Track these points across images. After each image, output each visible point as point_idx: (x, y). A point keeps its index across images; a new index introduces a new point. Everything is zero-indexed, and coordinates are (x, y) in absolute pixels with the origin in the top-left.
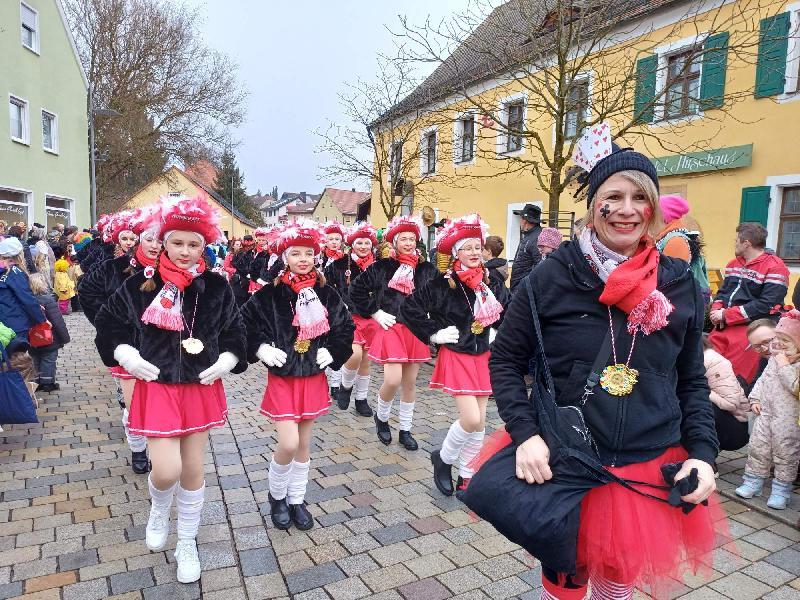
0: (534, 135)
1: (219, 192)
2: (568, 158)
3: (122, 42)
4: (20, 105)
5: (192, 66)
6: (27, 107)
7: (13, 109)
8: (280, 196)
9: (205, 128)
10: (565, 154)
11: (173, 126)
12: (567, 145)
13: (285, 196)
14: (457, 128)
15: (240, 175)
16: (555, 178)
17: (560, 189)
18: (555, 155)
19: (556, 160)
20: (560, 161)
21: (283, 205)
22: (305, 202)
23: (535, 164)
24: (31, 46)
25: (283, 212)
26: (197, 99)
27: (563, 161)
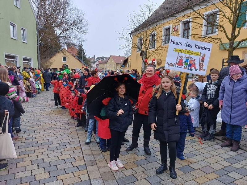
0: (221, 26)
1: (78, 57)
2: (238, 35)
3: (47, 6)
4: (14, 26)
6: (16, 26)
7: (11, 27)
10: (236, 34)
11: (64, 34)
12: (237, 30)
13: (97, 58)
14: (163, 33)
15: (84, 51)
16: (232, 44)
17: (234, 49)
18: (231, 34)
19: (232, 37)
20: (234, 37)
21: (97, 61)
22: (104, 60)
23: (219, 39)
24: (17, 5)
25: (97, 63)
26: (72, 25)
27: (235, 37)
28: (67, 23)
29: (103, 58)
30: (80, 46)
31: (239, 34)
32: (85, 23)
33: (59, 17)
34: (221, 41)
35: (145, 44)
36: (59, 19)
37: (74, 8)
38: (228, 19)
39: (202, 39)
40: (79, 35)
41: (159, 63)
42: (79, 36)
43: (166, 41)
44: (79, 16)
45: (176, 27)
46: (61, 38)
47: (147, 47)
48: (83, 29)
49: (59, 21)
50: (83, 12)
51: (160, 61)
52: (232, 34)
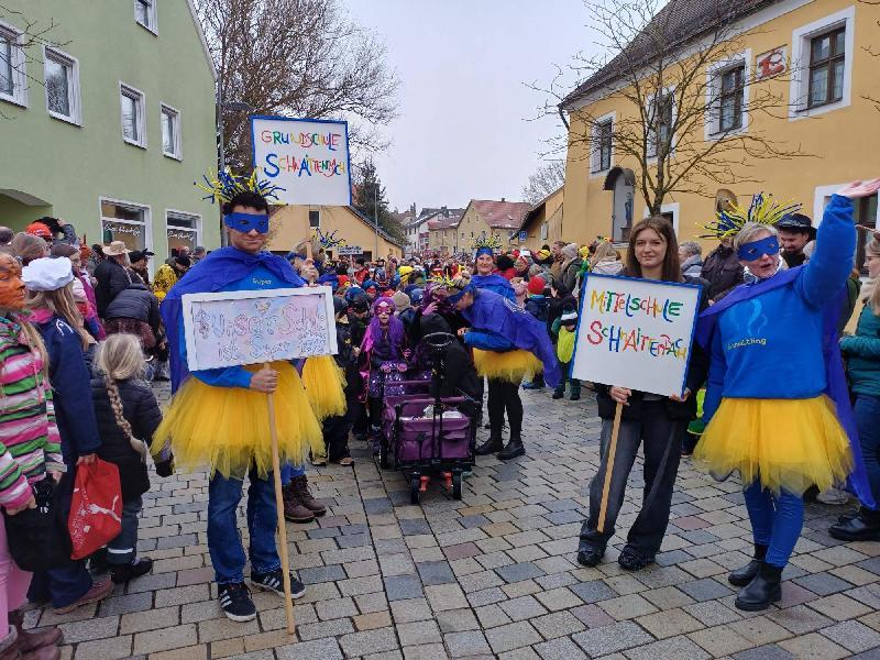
8: (418, 213)
13: (425, 212)
15: (381, 189)
21: (424, 222)
22: (448, 217)
25: (425, 228)
26: (341, 93)
28: (322, 87)
29: (444, 211)
30: (368, 171)
32: (387, 83)
33: (297, 66)
36: (297, 73)
37: (348, 24)
43: (721, 123)
44: (364, 59)
45: (775, 58)
48: (379, 103)
50: (379, 41)
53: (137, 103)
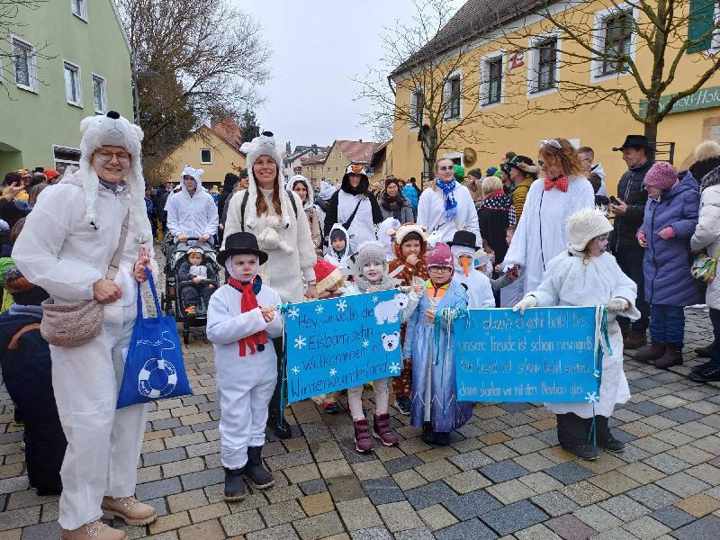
0: (626, 59)
2: (669, 82)
4: (73, 71)
5: (220, 28)
6: (80, 71)
7: (67, 73)
8: (293, 150)
9: (233, 88)
11: (206, 86)
13: (298, 149)
16: (653, 106)
17: (660, 118)
18: (652, 80)
19: (654, 86)
20: (659, 86)
21: (297, 157)
22: (316, 154)
23: (623, 92)
24: (79, 13)
25: (298, 163)
27: (663, 87)
28: (211, 55)
29: (314, 150)
30: (249, 117)
31: (671, 77)
34: (626, 98)
35: (428, 109)
36: (191, 45)
37: (230, 10)
38: (646, 37)
39: (580, 92)
40: (247, 86)
41: (468, 159)
42: (245, 91)
43: (490, 98)
46: (197, 98)
47: (435, 115)
49: (192, 49)
50: (255, 21)
51: (470, 154)
52: (654, 79)
53: (75, 74)
